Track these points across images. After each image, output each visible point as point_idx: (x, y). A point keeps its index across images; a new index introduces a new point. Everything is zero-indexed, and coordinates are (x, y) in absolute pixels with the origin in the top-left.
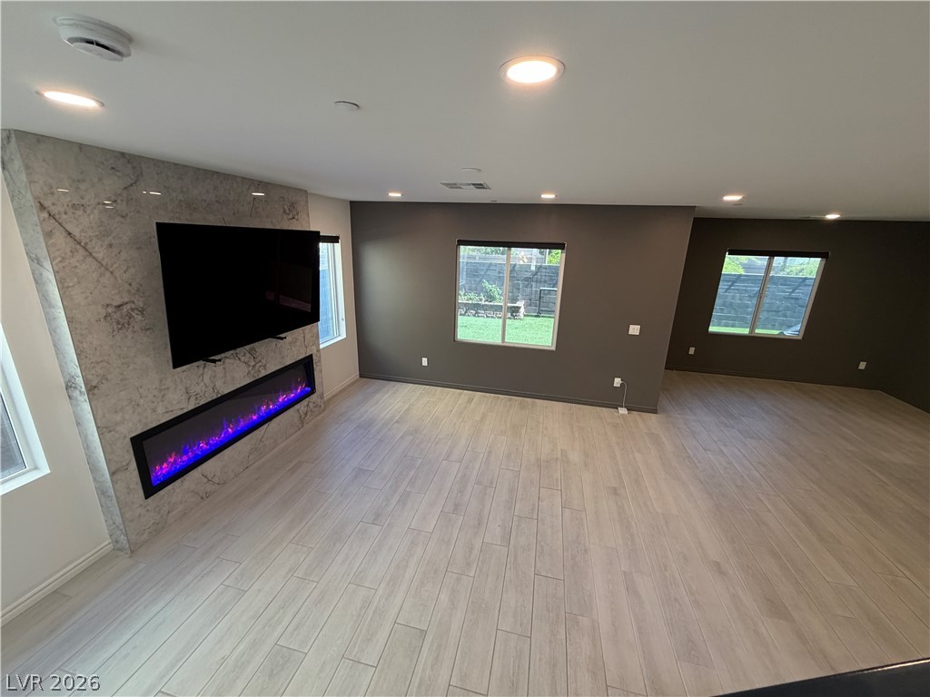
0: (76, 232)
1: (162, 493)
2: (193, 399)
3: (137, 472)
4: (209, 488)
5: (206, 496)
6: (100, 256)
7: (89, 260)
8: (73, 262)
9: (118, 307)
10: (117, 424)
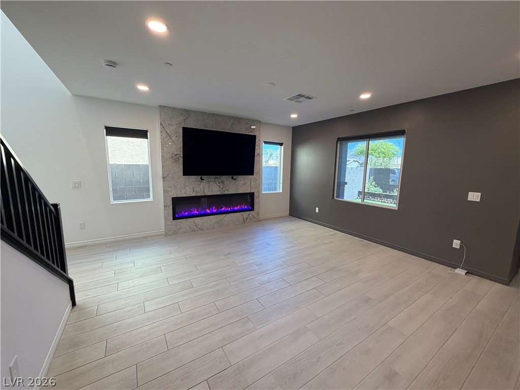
0: (168, 132)
1: (178, 221)
2: (195, 192)
3: (172, 210)
4: (195, 228)
5: (194, 231)
6: (173, 139)
7: (170, 140)
8: (166, 140)
9: (176, 155)
10: (169, 191)
